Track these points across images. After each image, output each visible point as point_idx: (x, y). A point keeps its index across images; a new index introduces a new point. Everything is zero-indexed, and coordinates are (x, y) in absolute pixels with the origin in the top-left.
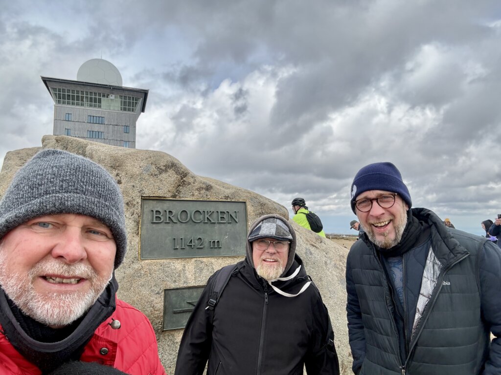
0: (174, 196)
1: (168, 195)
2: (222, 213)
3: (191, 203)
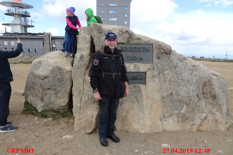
0: (128, 42)
1: (125, 42)
2: (144, 48)
3: (133, 45)
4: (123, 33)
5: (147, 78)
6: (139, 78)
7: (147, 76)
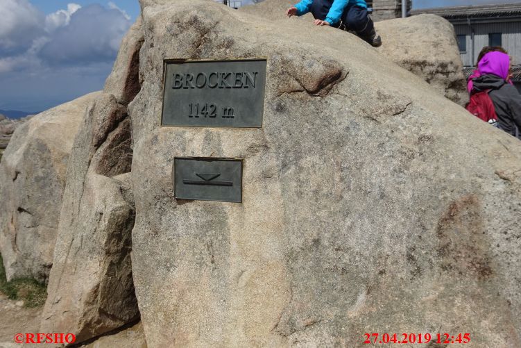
4: (182, 28)
5: (244, 181)
6: (220, 179)
7: (247, 173)
